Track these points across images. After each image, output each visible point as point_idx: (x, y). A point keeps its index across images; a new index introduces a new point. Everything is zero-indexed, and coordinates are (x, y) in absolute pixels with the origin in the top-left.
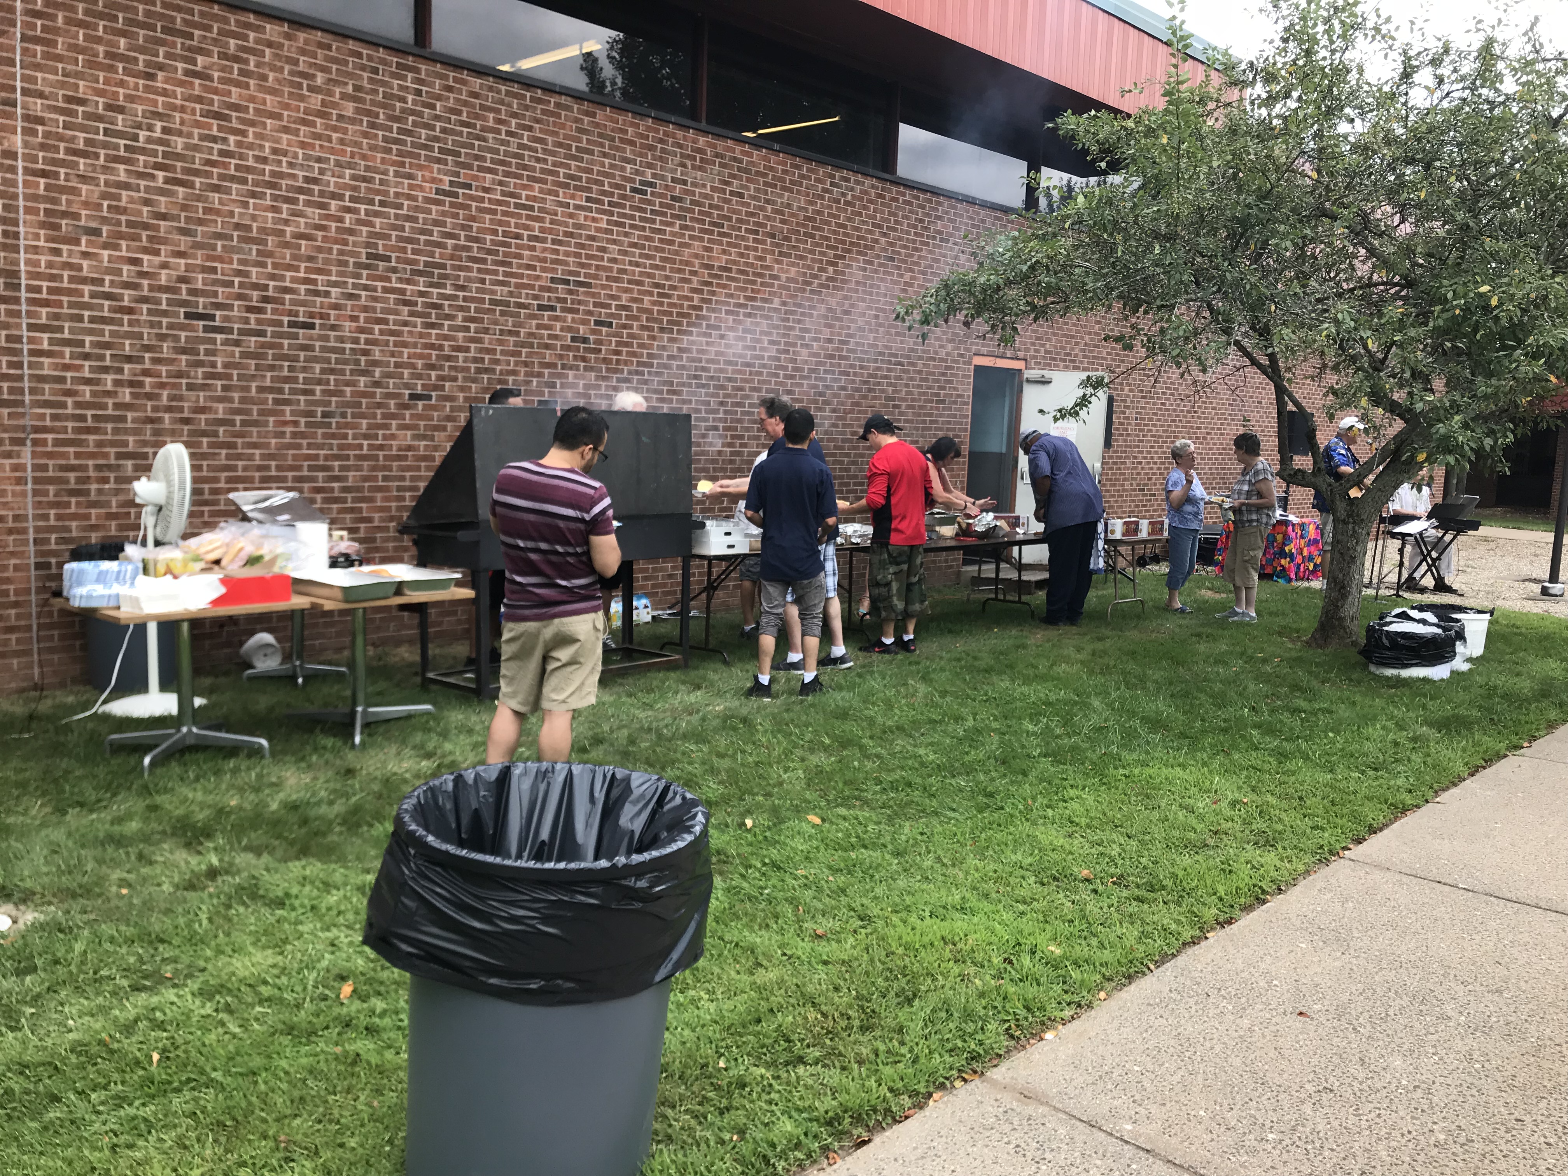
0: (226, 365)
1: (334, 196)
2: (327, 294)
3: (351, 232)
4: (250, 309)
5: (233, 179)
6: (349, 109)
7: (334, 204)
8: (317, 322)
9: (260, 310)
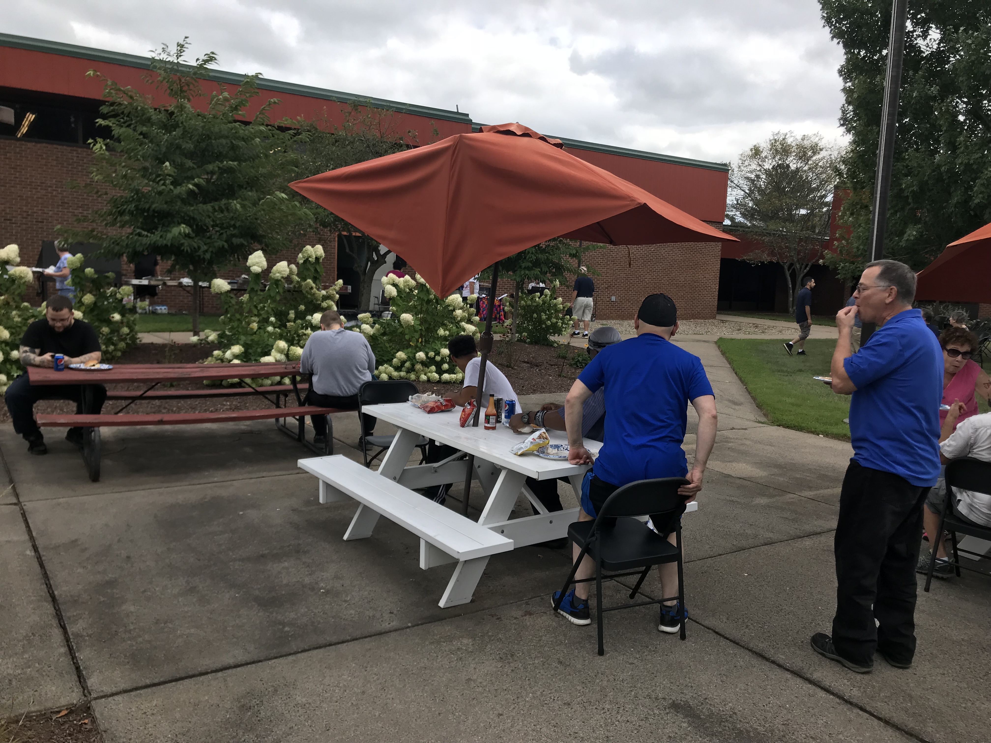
0: (16, 233)
1: (50, 187)
2: (48, 213)
3: (56, 196)
4: (23, 218)
5: (18, 184)
6: (55, 163)
7: (50, 189)
8: (45, 221)
9: (26, 218)
